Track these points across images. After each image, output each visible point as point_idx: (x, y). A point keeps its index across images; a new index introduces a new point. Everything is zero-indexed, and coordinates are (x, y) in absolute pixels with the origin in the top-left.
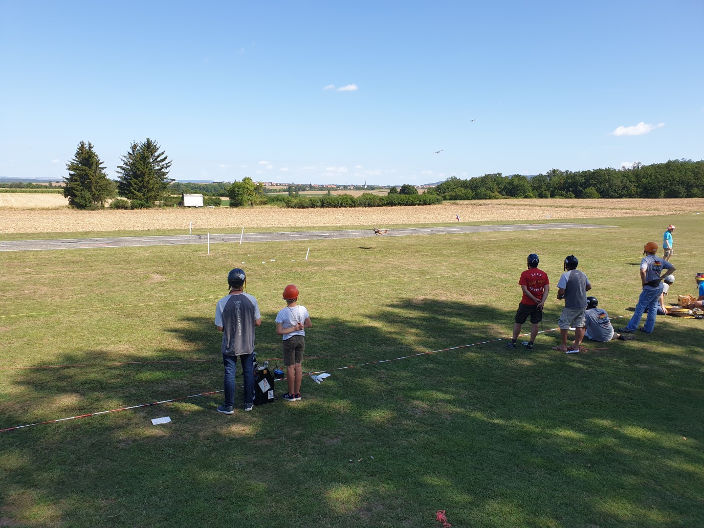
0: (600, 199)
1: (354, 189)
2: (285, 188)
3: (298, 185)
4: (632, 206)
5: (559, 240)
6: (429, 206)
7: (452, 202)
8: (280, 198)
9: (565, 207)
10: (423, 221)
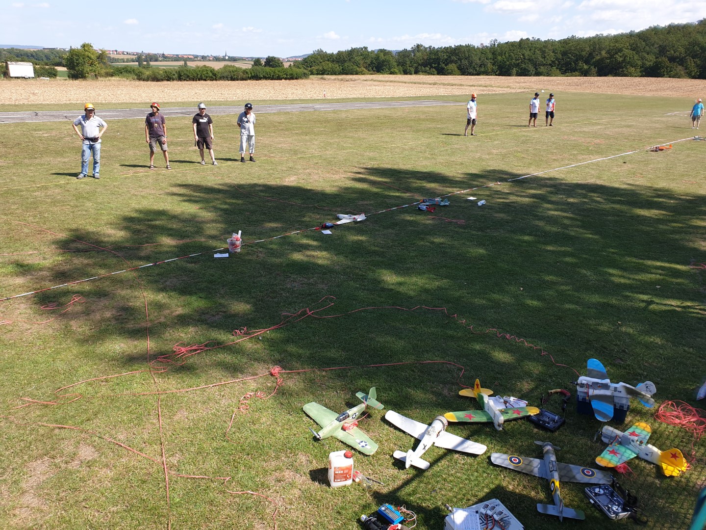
0: (460, 76)
1: (213, 60)
2: (134, 57)
3: (149, 54)
4: (488, 83)
5: (423, 117)
6: (296, 80)
7: (320, 76)
8: (129, 69)
9: (428, 83)
10: (290, 97)
